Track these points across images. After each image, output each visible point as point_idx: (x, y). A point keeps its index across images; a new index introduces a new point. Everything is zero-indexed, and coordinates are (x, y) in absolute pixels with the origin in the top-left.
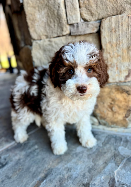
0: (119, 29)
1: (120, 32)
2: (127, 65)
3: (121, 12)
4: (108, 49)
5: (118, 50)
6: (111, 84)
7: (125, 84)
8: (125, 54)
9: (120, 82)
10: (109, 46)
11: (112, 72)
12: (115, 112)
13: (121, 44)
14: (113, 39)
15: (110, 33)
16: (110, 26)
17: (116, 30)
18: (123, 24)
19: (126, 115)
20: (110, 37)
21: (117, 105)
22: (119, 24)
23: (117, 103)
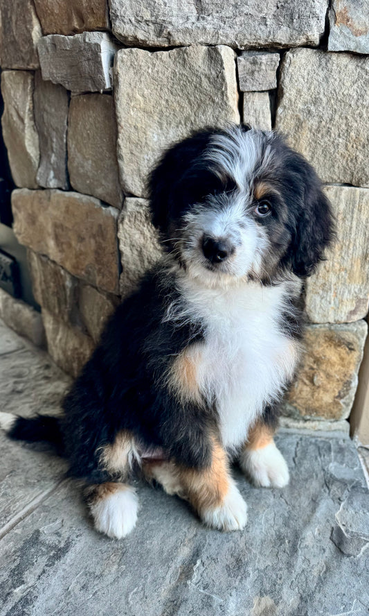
0: (352, 218)
1: (355, 223)
2: (356, 290)
3: (359, 181)
5: (343, 258)
6: (318, 326)
7: (345, 327)
8: (356, 268)
9: (337, 322)
11: (323, 301)
12: (319, 387)
13: (351, 247)
17: (345, 217)
18: (363, 208)
19: (339, 393)
21: (324, 371)
22: (354, 206)
23: (324, 367)
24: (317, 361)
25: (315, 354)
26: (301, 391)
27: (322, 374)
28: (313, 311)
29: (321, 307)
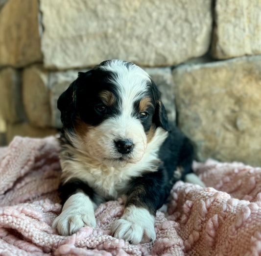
24: (239, 101)
25: (235, 92)
26: (224, 139)
27: (245, 116)
28: (227, 43)
29: (235, 37)
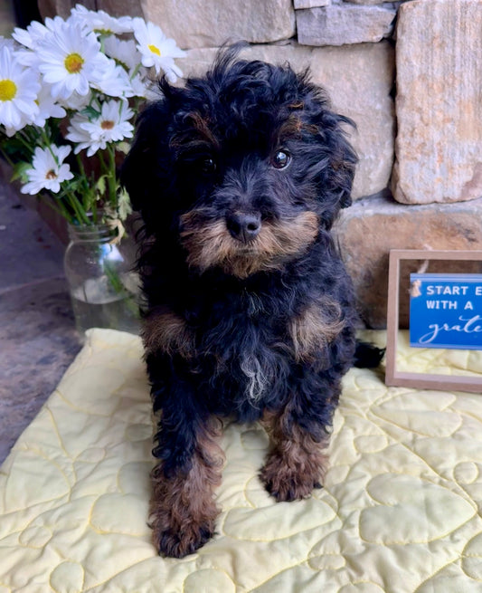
0: (454, 41)
1: (458, 50)
2: (472, 150)
4: (416, 97)
5: (446, 103)
6: (419, 208)
7: (461, 206)
8: (469, 117)
9: (448, 200)
10: (420, 88)
11: (424, 169)
13: (457, 86)
14: (433, 69)
15: (426, 49)
16: (427, 29)
17: (443, 42)
18: (468, 26)
20: (426, 61)
22: (453, 25)
29: (421, 179)
